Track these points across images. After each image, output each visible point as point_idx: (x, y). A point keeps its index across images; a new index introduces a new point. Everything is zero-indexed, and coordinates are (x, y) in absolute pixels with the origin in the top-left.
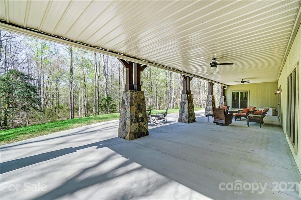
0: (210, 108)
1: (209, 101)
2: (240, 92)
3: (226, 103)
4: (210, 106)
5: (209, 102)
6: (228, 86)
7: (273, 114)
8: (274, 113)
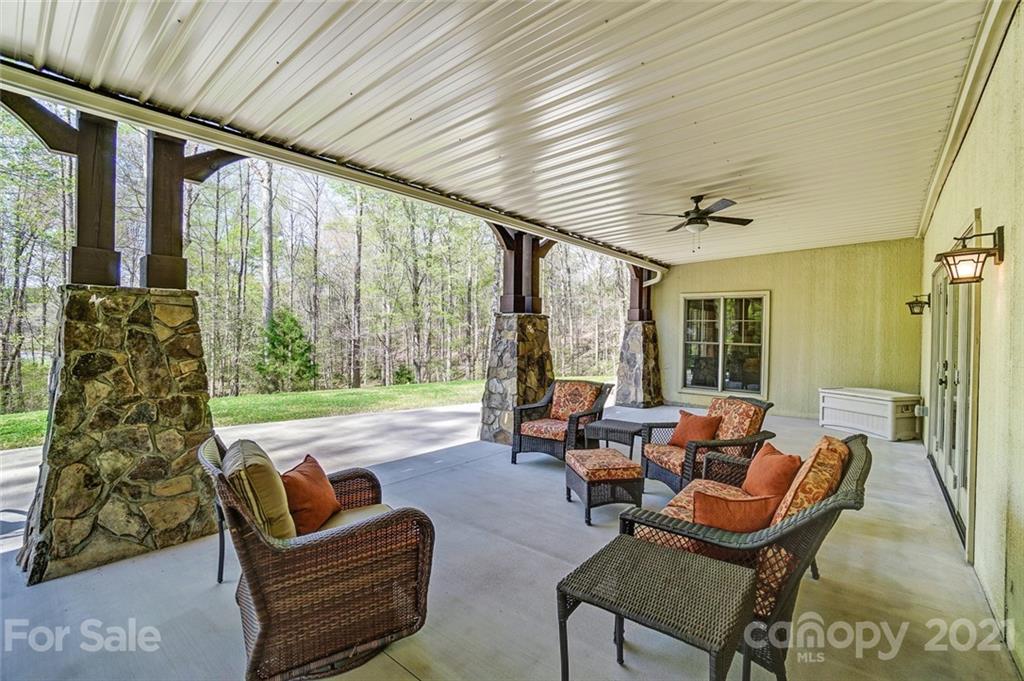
0: (504, 396)
1: (501, 348)
2: (725, 300)
3: (656, 359)
4: (506, 382)
5: (501, 358)
6: (667, 266)
7: (896, 430)
8: (901, 422)
